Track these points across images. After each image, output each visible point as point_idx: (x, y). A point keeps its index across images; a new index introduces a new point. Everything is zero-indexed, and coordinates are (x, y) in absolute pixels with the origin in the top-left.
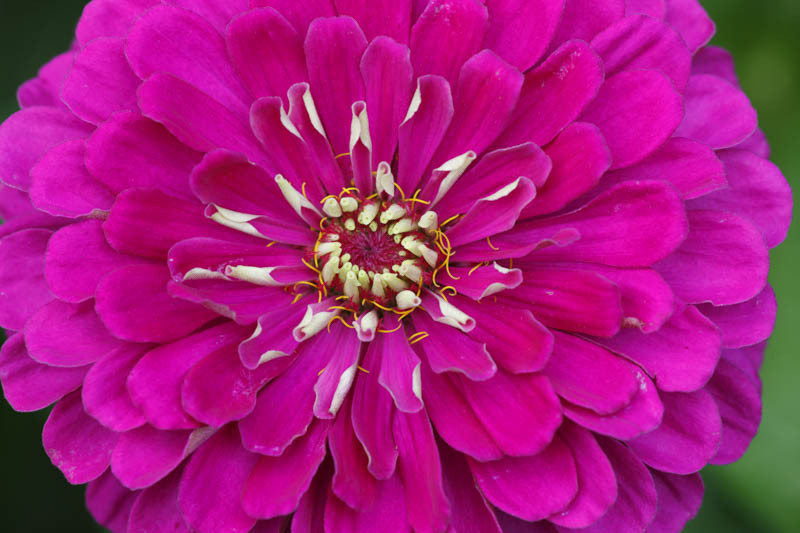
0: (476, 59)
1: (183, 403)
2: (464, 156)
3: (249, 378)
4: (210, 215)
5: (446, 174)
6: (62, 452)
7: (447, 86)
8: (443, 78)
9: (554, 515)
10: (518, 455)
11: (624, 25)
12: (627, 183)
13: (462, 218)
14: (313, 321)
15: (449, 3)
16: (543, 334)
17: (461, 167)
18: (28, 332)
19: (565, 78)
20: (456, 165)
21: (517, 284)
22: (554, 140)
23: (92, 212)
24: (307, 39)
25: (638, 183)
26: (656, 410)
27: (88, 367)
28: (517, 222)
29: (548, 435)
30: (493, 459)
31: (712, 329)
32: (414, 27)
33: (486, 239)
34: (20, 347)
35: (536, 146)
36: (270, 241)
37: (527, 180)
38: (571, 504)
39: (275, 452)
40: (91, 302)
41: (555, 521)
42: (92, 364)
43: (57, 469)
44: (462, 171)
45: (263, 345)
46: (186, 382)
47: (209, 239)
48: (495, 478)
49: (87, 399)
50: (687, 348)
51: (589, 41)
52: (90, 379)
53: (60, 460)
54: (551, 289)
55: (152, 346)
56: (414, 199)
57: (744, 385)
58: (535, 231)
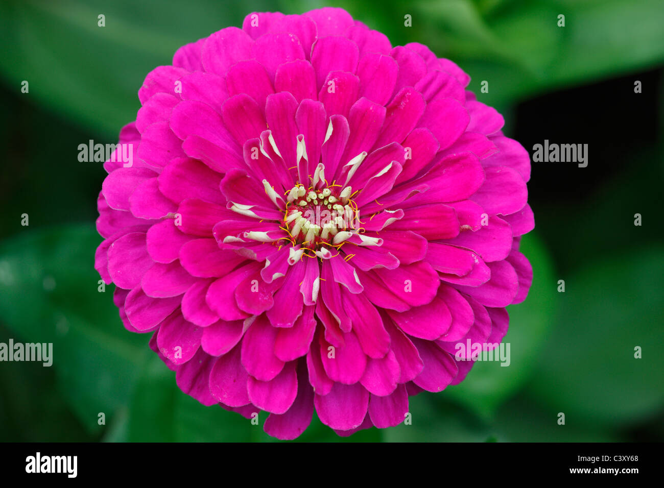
0: (357, 104)
1: (238, 305)
2: (361, 154)
3: (265, 291)
4: (230, 207)
5: (351, 166)
6: (168, 350)
7: (345, 119)
8: (343, 116)
9: (442, 336)
10: (420, 305)
11: (429, 77)
12: (449, 156)
13: (360, 192)
14: (295, 254)
15: (337, 78)
16: (421, 239)
17: (359, 162)
18: (143, 285)
19: (404, 108)
20: (356, 161)
21: (402, 217)
22: (405, 141)
23: (168, 214)
24: (266, 107)
25: (455, 155)
26: (487, 272)
27: (182, 295)
28: (393, 187)
29: (435, 292)
30: (407, 310)
31: (506, 225)
32: (320, 93)
33: (375, 201)
34: (140, 293)
35: (398, 144)
36: (261, 219)
37: (396, 162)
38: (449, 330)
39: (289, 325)
40: (177, 261)
41: (442, 340)
42: (184, 294)
43: (167, 359)
44: (360, 163)
45: (272, 270)
46: (236, 295)
47: (232, 221)
48: (406, 322)
49: (185, 312)
50: (494, 238)
51: (414, 86)
52: (184, 302)
53: (168, 353)
54: (416, 219)
55: (214, 279)
56: (333, 185)
57: (521, 260)
58: (400, 193)
